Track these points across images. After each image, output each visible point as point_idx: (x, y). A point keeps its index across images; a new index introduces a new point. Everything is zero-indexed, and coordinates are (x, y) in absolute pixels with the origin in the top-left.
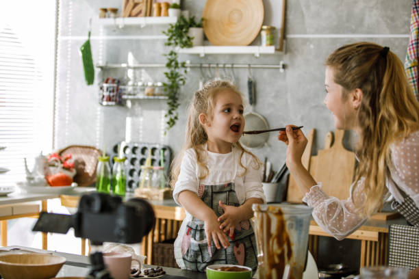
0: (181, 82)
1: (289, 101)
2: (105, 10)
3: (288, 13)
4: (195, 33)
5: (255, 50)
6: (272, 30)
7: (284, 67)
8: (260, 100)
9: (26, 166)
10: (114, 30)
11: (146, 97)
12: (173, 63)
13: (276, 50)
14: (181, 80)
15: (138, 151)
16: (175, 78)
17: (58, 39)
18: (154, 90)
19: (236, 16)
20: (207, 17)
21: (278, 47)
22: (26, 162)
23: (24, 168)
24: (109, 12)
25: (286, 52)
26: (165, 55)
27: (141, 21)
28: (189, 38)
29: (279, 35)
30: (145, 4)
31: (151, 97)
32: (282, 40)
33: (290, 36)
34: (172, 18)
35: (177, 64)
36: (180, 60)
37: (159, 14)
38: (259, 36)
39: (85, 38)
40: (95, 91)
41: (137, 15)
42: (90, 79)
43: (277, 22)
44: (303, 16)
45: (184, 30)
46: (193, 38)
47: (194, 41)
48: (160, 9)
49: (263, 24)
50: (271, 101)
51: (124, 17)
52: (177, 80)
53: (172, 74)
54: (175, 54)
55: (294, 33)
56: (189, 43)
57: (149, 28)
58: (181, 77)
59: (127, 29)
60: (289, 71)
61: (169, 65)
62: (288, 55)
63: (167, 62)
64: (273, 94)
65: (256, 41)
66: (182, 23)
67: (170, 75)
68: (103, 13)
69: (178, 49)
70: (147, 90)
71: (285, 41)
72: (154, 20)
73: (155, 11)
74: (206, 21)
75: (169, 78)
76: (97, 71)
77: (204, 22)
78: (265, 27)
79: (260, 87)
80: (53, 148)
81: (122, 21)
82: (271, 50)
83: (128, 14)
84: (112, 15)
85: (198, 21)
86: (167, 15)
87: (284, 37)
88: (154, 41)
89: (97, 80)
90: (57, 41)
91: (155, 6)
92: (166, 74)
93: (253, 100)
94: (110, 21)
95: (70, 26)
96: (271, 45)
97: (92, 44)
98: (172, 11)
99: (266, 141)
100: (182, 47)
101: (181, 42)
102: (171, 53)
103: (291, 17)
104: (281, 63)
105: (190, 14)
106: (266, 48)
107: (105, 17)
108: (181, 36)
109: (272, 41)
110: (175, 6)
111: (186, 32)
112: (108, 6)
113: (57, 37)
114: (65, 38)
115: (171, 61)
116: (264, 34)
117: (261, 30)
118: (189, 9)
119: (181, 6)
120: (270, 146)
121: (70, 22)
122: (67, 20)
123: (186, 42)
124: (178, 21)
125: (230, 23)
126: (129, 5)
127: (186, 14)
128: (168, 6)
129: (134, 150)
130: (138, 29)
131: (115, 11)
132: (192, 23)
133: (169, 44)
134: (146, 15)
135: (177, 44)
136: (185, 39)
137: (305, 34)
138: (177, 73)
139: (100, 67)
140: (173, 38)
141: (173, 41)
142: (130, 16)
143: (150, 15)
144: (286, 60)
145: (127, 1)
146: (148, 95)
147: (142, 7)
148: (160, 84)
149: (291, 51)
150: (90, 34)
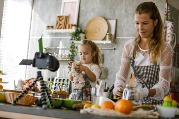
0: (75, 54)
1: (116, 62)
2: (49, 27)
3: (117, 29)
4: (82, 35)
5: (104, 42)
6: (110, 35)
7: (115, 49)
8: (105, 61)
9: (14, 83)
10: (52, 34)
12: (73, 47)
13: (112, 42)
14: (76, 53)
16: (73, 52)
17: (30, 38)
18: (65, 57)
19: (97, 30)
20: (87, 30)
21: (113, 42)
22: (14, 81)
24: (50, 27)
25: (116, 44)
26: (70, 43)
27: (62, 31)
29: (113, 37)
30: (63, 25)
31: (64, 59)
32: (114, 39)
33: (117, 38)
34: (74, 30)
36: (75, 46)
37: (69, 28)
38: (106, 37)
39: (40, 37)
41: (60, 29)
43: (113, 33)
44: (122, 31)
45: (78, 34)
46: (81, 37)
48: (69, 26)
49: (108, 33)
50: (109, 62)
51: (56, 29)
52: (75, 52)
53: (72, 51)
54: (74, 43)
55: (119, 37)
56: (79, 39)
57: (64, 34)
58: (76, 52)
59: (56, 34)
60: (116, 51)
61: (71, 47)
62: (116, 45)
63: (71, 46)
64: (110, 59)
66: (77, 32)
67: (71, 51)
68: (48, 28)
71: (115, 40)
73: (67, 27)
74: (86, 31)
75: (71, 52)
76: (44, 50)
77: (85, 32)
78: (108, 34)
81: (55, 31)
82: (110, 42)
84: (51, 28)
85: (83, 31)
86: (72, 28)
88: (66, 39)
90: (29, 38)
91: (67, 25)
92: (70, 50)
94: (50, 30)
95: (35, 33)
98: (73, 27)
99: (107, 77)
100: (77, 41)
101: (76, 38)
102: (73, 43)
103: (118, 31)
104: (114, 47)
105: (80, 29)
106: (108, 42)
107: (48, 29)
108: (76, 36)
109: (110, 39)
110: (75, 25)
111: (79, 35)
112: (50, 25)
113: (29, 37)
114: (33, 37)
116: (107, 36)
117: (107, 35)
118: (80, 27)
119: (77, 26)
120: (108, 79)
121: (36, 31)
122: (34, 31)
123: (78, 39)
124: (76, 31)
125: (95, 32)
126: (58, 25)
127: (79, 29)
128: (72, 25)
130: (60, 34)
131: (52, 27)
132: (81, 32)
133: (72, 39)
134: (64, 29)
135: (75, 39)
136: (78, 38)
137: (123, 37)
138: (74, 50)
139: (45, 48)
140: (73, 37)
141: (73, 38)
142: (58, 29)
143: (66, 29)
144: (115, 47)
145: (57, 23)
146: (63, 58)
147: (63, 26)
148: (67, 55)
149: (117, 43)
150: (42, 35)
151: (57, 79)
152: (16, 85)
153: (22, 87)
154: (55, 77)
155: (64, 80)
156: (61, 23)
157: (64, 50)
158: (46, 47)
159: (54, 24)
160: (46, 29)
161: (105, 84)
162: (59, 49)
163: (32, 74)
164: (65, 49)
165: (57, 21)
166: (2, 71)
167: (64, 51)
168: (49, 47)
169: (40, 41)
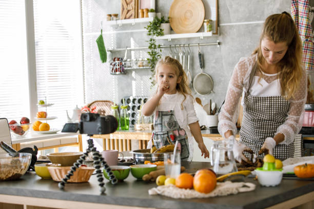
1: (224, 64)
2: (110, 15)
3: (220, 10)
4: (165, 26)
5: (201, 35)
6: (210, 21)
7: (219, 44)
8: (207, 65)
9: (68, 115)
10: (116, 27)
11: (138, 68)
12: (153, 46)
13: (213, 34)
14: (159, 56)
15: (136, 102)
18: (143, 63)
19: (188, 14)
20: (172, 16)
21: (215, 32)
22: (67, 113)
23: (67, 117)
24: (113, 17)
25: (220, 35)
26: (148, 41)
27: (132, 21)
28: (161, 30)
29: (215, 25)
30: (134, 10)
31: (142, 67)
32: (217, 28)
33: (222, 25)
34: (151, 18)
35: (155, 46)
36: (157, 44)
37: (143, 17)
38: (202, 27)
39: (99, 34)
40: (107, 66)
41: (129, 18)
42: (104, 59)
43: (214, 17)
44: (229, 12)
46: (163, 30)
47: (164, 32)
48: (143, 13)
49: (205, 19)
50: (213, 65)
51: (122, 19)
52: (157, 55)
53: (152, 53)
54: (154, 40)
55: (224, 23)
56: (161, 33)
59: (124, 27)
60: (223, 46)
61: (150, 47)
62: (221, 36)
63: (149, 45)
64: (214, 61)
65: (201, 30)
66: (156, 21)
68: (109, 17)
69: (155, 37)
70: (139, 63)
71: (219, 28)
72: (140, 20)
73: (140, 15)
74: (171, 18)
75: (151, 55)
76: (108, 54)
77: (170, 19)
78: (206, 20)
79: (206, 57)
80: (85, 103)
81: (121, 22)
82: (210, 34)
84: (115, 18)
85: (166, 19)
86: (147, 16)
87: (218, 25)
88: (142, 33)
89: (109, 59)
90: (83, 36)
91: (140, 11)
92: (149, 53)
93: (203, 66)
94: (114, 22)
95: (91, 26)
96: (210, 31)
97: (104, 37)
98: (150, 14)
99: (212, 90)
100: (157, 36)
101: (157, 33)
102: (151, 40)
103: (221, 13)
104: (218, 41)
105: (162, 14)
106: (207, 33)
107: (110, 20)
108: (156, 29)
109: (211, 28)
110: (152, 11)
111: (159, 26)
112: (112, 13)
113: (82, 34)
114: (88, 34)
115: (152, 45)
116: (205, 24)
117: (204, 22)
118: (162, 12)
119: (156, 10)
120: (214, 93)
121: (91, 24)
122: (88, 24)
124: (154, 20)
125: (186, 19)
126: (124, 12)
127: (159, 15)
128: (148, 11)
130: (130, 26)
131: (116, 15)
132: (163, 21)
133: (150, 35)
134: (135, 18)
135: (154, 34)
136: (159, 31)
137: (230, 22)
138: (155, 53)
139: (111, 51)
140: (152, 30)
141: (152, 33)
142: (125, 18)
143: (138, 17)
144: (220, 40)
145: (123, 9)
146: (140, 66)
147: (132, 12)
148: (146, 59)
149: (222, 33)
150: (102, 30)
151: (134, 100)
152: (71, 117)
156: (128, 9)
157: (138, 51)
158: (110, 49)
159: (119, 11)
160: (106, 20)
161: (209, 103)
162: (131, 50)
163: (93, 94)
165: (123, 6)
166: (45, 101)
167: (140, 53)
168: (115, 49)
169: (100, 42)
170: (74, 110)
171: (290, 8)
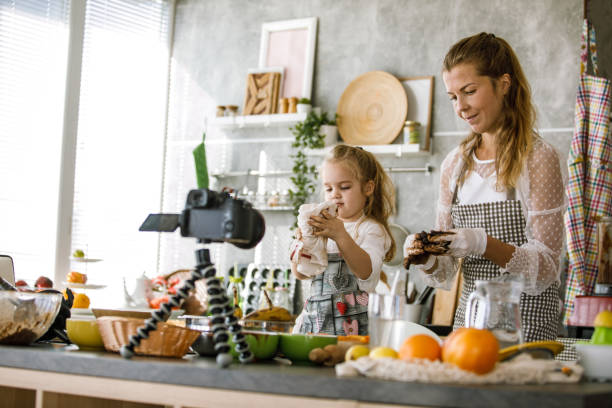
0: (310, 191)
2: (223, 108)
3: (436, 107)
4: (327, 131)
5: (398, 149)
6: (416, 126)
7: (431, 169)
8: (403, 209)
9: (125, 288)
10: (235, 131)
11: (270, 208)
12: (301, 167)
13: (421, 149)
14: (311, 187)
16: (304, 184)
17: (168, 144)
18: (278, 199)
19: (375, 112)
20: (342, 114)
21: (424, 147)
22: (124, 282)
24: (228, 110)
25: (433, 153)
26: (292, 157)
27: (266, 119)
28: (320, 137)
29: (425, 133)
30: (269, 99)
31: (275, 208)
32: (428, 138)
33: (437, 134)
34: (301, 114)
35: (305, 168)
36: (309, 164)
37: (286, 111)
38: (401, 133)
39: (198, 143)
41: (260, 113)
43: (423, 118)
45: (315, 128)
46: (324, 137)
47: (326, 140)
48: (287, 104)
49: (407, 119)
50: (416, 210)
51: (245, 115)
52: (307, 185)
53: (300, 179)
54: (304, 156)
55: (443, 130)
56: (320, 143)
57: (274, 130)
58: (310, 184)
59: (247, 131)
60: (436, 175)
61: (296, 169)
62: (436, 156)
63: (294, 165)
64: (417, 203)
66: (313, 120)
67: (297, 181)
68: (221, 112)
69: (308, 151)
70: (271, 200)
71: (431, 140)
72: (282, 118)
73: (282, 107)
74: (341, 118)
75: (297, 184)
76: (212, 179)
77: (338, 120)
78: (408, 123)
79: (403, 195)
81: (243, 120)
82: (415, 148)
83: (250, 112)
84: (231, 113)
85: (331, 117)
86: (295, 111)
87: (431, 134)
88: (281, 144)
90: (165, 147)
91: (281, 101)
92: (293, 179)
94: (230, 120)
95: (184, 129)
96: (415, 142)
98: (301, 107)
100: (312, 148)
101: (311, 142)
102: (300, 155)
103: (439, 112)
104: (428, 165)
105: (322, 111)
106: (410, 147)
107: (223, 115)
108: (310, 134)
109: (417, 139)
110: (304, 101)
111: (317, 130)
112: (226, 104)
113: (165, 142)
114: (178, 143)
115: (299, 165)
116: (407, 131)
117: (404, 126)
118: (321, 105)
119: (312, 102)
121: (184, 124)
122: (179, 124)
123: (317, 142)
124: (309, 118)
125: (369, 120)
126: (251, 101)
127: (318, 111)
128: (296, 101)
129: (265, 273)
130: (260, 130)
131: (234, 109)
132: (324, 121)
133: (297, 145)
134: (271, 112)
135: (306, 144)
136: (315, 139)
137: (455, 130)
138: (305, 179)
139: (216, 176)
140: (302, 138)
141: (301, 142)
142: (252, 113)
143: (276, 112)
144: (432, 162)
145: (250, 96)
146: (272, 205)
147: (267, 103)
148: (285, 192)
149: (438, 151)
150: (204, 136)
151: (255, 271)
152: (131, 293)
153: (150, 300)
154: (248, 265)
155: (276, 272)
156: (260, 96)
157: (273, 179)
158: (217, 172)
159: (240, 101)
160: (214, 115)
161: (404, 279)
162: (257, 177)
163: (176, 256)
164: (276, 176)
165: (249, 91)
166: (85, 252)
167: (276, 182)
168: (228, 172)
169: (200, 155)
170: (139, 280)
171: (574, 107)
